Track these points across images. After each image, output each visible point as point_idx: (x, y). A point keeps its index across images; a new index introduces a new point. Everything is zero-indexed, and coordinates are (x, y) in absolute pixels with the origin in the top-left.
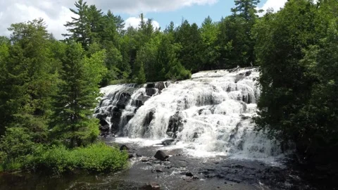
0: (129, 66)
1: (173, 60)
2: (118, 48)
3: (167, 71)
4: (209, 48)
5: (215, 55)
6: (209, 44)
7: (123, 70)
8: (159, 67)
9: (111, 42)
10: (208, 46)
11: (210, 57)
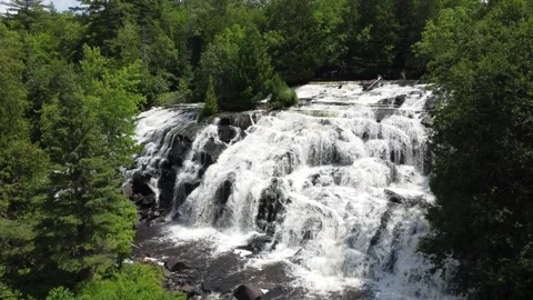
0: (189, 67)
1: (265, 70)
2: (168, 35)
3: (255, 93)
4: (329, 39)
5: (338, 50)
6: (329, 31)
7: (178, 74)
8: (241, 85)
9: (156, 22)
10: (327, 34)
11: (330, 53)
